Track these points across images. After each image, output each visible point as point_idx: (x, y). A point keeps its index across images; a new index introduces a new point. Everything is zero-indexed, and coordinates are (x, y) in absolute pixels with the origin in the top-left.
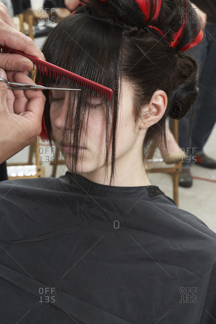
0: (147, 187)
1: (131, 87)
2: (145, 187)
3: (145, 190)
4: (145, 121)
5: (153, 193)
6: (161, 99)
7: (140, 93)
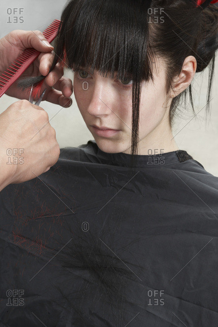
0: (176, 152)
1: (164, 62)
2: (174, 152)
3: (174, 156)
4: (175, 89)
5: (183, 157)
6: (190, 65)
7: (172, 66)
